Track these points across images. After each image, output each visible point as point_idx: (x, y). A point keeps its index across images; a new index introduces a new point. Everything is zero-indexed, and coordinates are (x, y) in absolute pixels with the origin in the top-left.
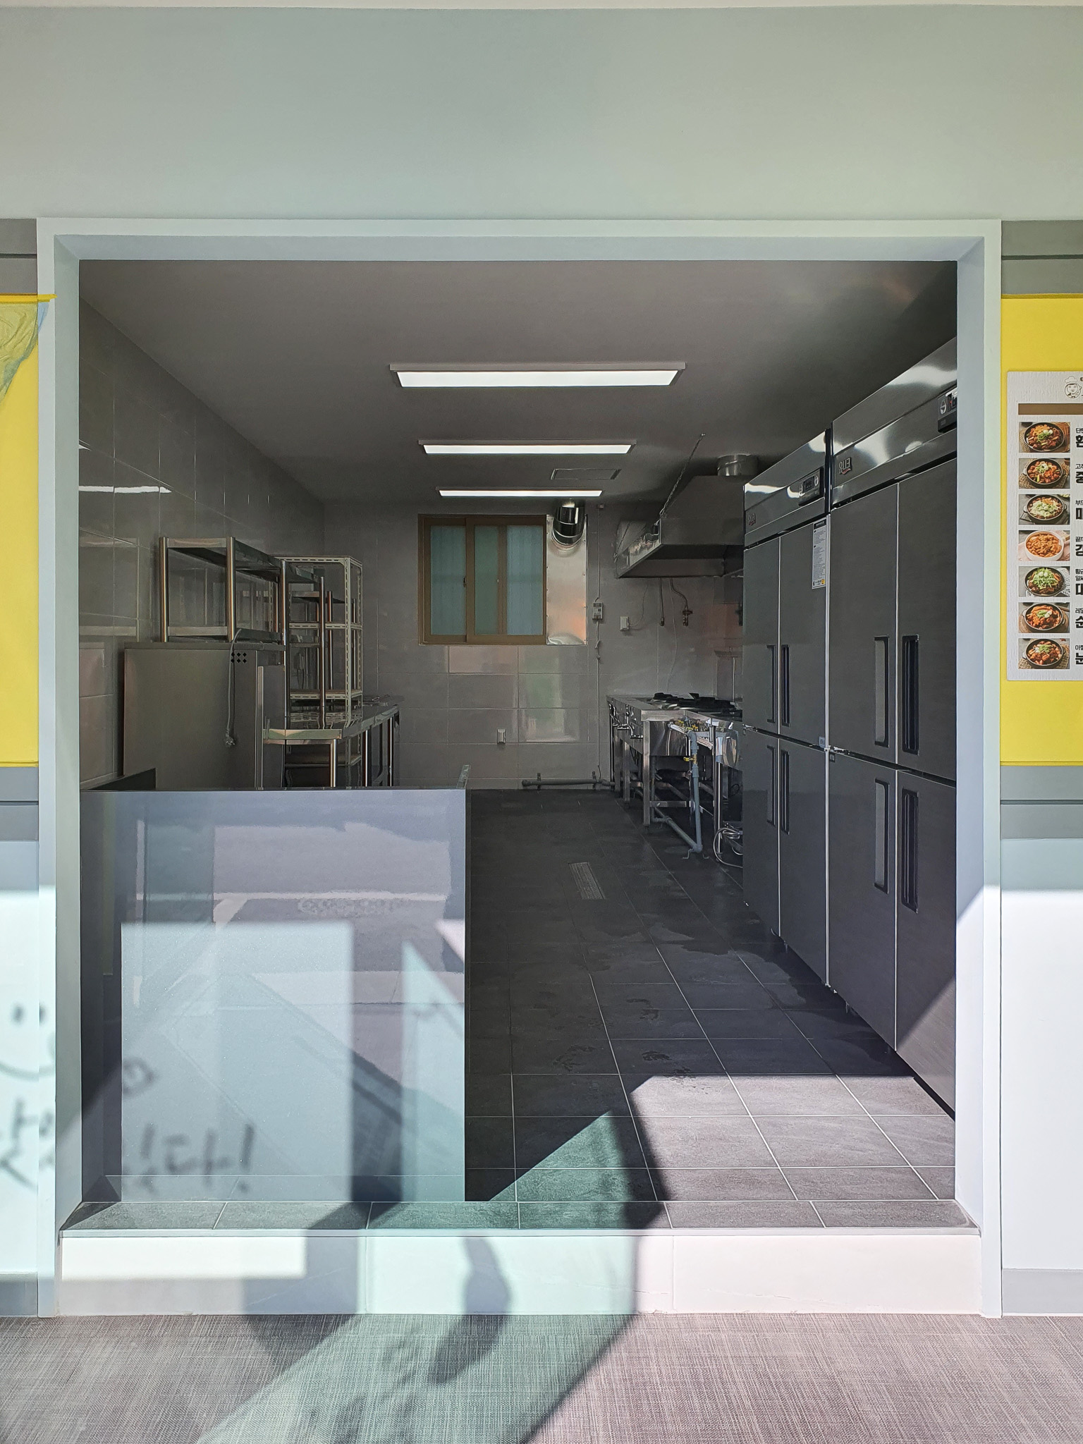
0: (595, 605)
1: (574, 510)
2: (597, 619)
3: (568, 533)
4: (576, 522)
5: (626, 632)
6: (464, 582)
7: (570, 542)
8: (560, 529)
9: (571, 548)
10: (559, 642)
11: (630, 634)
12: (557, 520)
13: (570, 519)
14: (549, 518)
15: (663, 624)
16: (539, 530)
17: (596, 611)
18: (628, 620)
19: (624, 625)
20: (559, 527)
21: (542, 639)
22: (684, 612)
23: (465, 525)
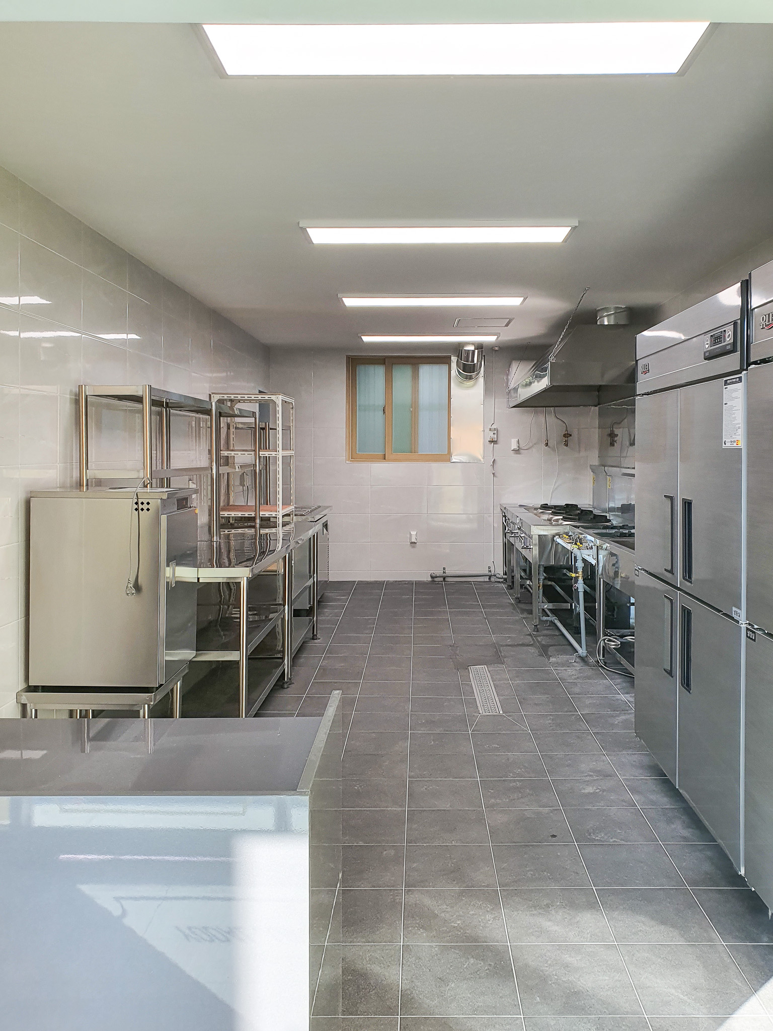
0: (490, 430)
1: (473, 352)
2: (491, 442)
3: (468, 370)
4: (475, 362)
5: (517, 451)
6: (384, 410)
7: (470, 378)
8: (462, 369)
9: (471, 383)
10: (461, 460)
11: (520, 454)
12: (460, 360)
13: (470, 359)
14: (454, 359)
15: (547, 445)
16: (446, 367)
17: (491, 434)
18: (518, 442)
19: (514, 446)
20: (462, 365)
21: (446, 457)
22: (565, 436)
23: (385, 364)
